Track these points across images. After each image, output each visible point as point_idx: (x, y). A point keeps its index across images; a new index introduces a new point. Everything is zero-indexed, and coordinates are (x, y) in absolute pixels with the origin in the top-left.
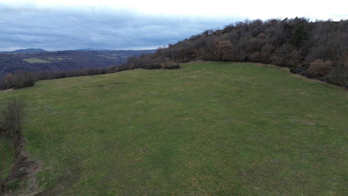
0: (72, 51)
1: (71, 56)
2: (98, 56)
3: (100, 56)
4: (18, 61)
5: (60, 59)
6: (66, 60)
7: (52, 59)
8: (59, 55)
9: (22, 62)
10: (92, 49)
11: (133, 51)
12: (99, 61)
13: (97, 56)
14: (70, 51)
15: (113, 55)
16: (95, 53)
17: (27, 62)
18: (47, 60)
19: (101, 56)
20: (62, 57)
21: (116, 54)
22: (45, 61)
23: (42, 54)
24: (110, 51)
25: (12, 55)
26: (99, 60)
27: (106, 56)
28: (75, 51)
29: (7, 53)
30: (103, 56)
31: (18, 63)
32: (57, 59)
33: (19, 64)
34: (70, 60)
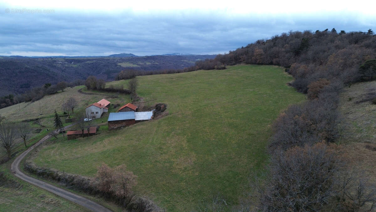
0: (159, 56)
1: (158, 61)
2: (183, 61)
3: (184, 61)
4: (114, 65)
5: (148, 63)
6: (153, 64)
7: (141, 63)
8: (148, 60)
9: (116, 66)
10: (177, 53)
12: (182, 66)
13: (182, 61)
14: (157, 56)
15: (197, 60)
16: (180, 58)
17: (120, 66)
18: (138, 65)
19: (185, 61)
20: (150, 62)
21: (200, 59)
22: (135, 66)
23: (133, 59)
24: (195, 56)
25: (109, 60)
26: (182, 65)
27: (190, 61)
28: (161, 56)
29: (104, 58)
30: (187, 61)
31: (114, 67)
32: (145, 64)
33: (115, 68)
34: (157, 65)
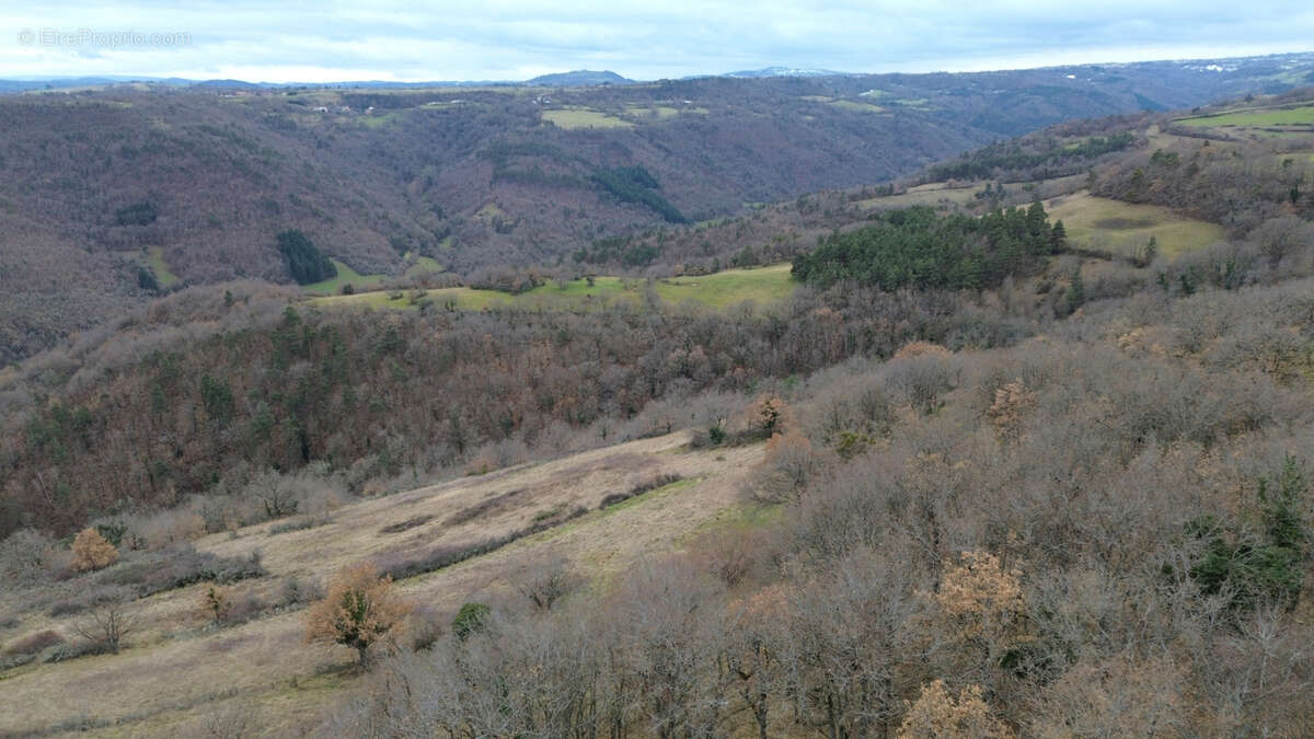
0: (712, 78)
1: (707, 102)
2: (809, 98)
3: (814, 102)
4: (526, 119)
5: (666, 112)
6: (687, 116)
7: (637, 112)
8: (665, 98)
9: (536, 122)
10: (780, 68)
11: (951, 75)
12: (809, 124)
13: (806, 101)
14: (705, 79)
15: (864, 94)
16: (798, 85)
17: (552, 123)
18: (622, 118)
19: (819, 98)
20: (673, 106)
21: (879, 92)
22: (612, 123)
23: (608, 93)
24: (855, 80)
25: (512, 97)
26: (810, 118)
27: (838, 100)
28: (723, 81)
29: (496, 90)
30: (825, 99)
31: (525, 129)
32: (655, 114)
33: (527, 133)
34: (703, 117)
